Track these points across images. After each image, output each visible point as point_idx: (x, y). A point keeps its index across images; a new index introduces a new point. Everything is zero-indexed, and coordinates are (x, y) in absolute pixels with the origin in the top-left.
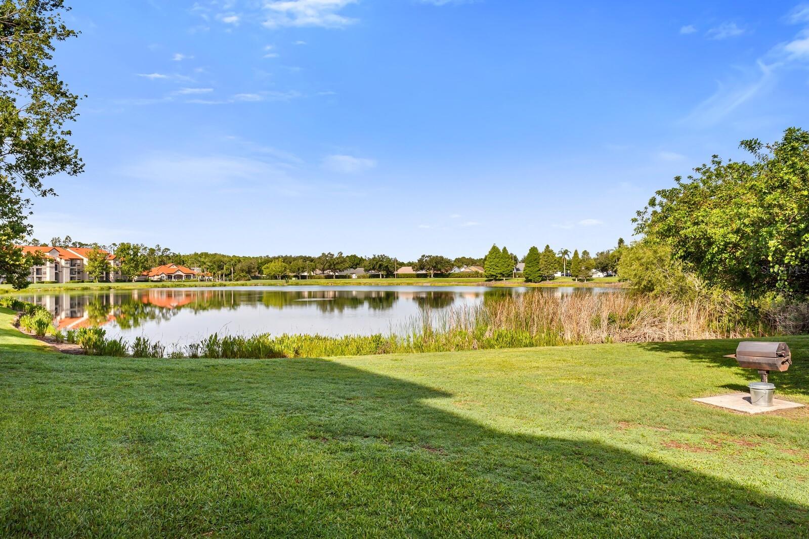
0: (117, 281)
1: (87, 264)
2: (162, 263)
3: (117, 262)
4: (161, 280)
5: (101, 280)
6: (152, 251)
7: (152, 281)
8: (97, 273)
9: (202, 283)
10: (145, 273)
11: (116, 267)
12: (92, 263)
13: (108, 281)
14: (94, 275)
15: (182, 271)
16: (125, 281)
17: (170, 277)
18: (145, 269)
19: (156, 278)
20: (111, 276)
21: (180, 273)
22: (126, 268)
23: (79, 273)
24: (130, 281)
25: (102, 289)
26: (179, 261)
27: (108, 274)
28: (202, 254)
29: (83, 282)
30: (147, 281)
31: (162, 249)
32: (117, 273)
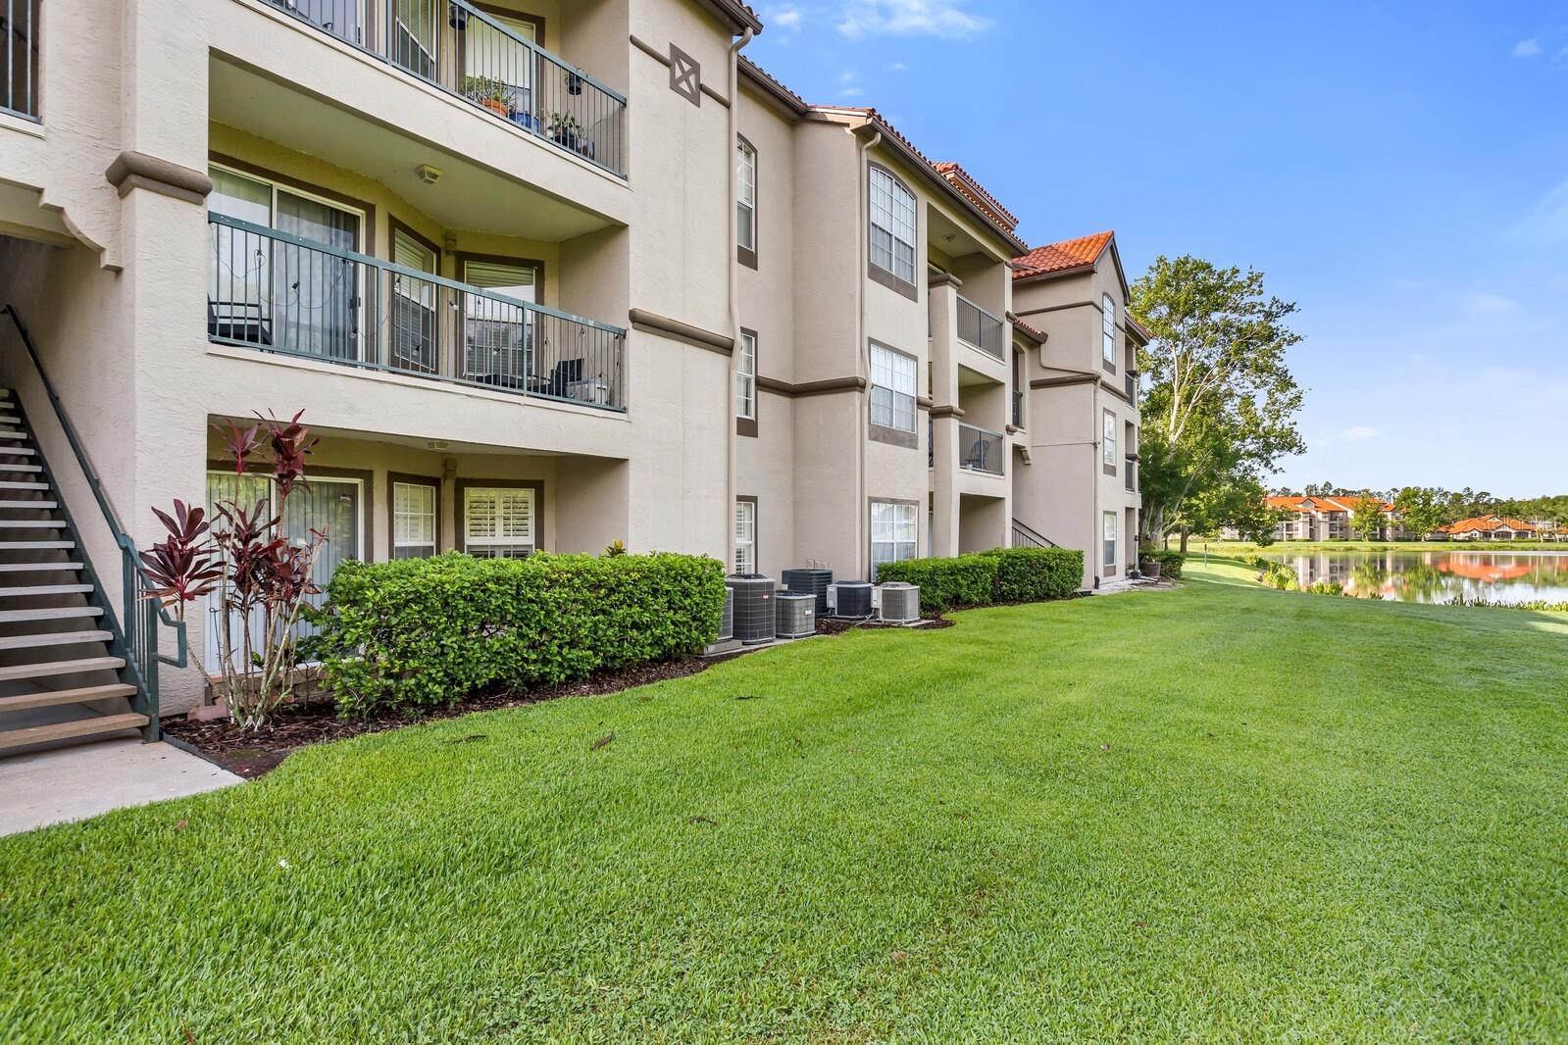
0: (1397, 540)
1: (1352, 517)
2: (1475, 514)
3: (1398, 514)
4: (1471, 540)
5: (1373, 539)
6: (1458, 498)
7: (1455, 541)
8: (1367, 529)
9: (1548, 545)
10: (1443, 529)
11: (1395, 521)
12: (1359, 516)
13: (1383, 539)
14: (1362, 532)
15: (1511, 526)
16: (1409, 540)
17: (1486, 535)
18: (1443, 523)
19: (1462, 536)
20: (1388, 533)
21: (1507, 529)
22: (1411, 522)
23: (1341, 529)
24: (1418, 540)
25: (1373, 550)
26: (1510, 510)
27: (1383, 530)
28: (1558, 498)
29: (1347, 540)
30: (1446, 540)
31: (1476, 493)
32: (1397, 529)
